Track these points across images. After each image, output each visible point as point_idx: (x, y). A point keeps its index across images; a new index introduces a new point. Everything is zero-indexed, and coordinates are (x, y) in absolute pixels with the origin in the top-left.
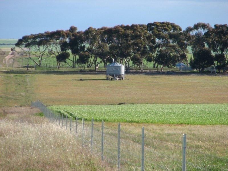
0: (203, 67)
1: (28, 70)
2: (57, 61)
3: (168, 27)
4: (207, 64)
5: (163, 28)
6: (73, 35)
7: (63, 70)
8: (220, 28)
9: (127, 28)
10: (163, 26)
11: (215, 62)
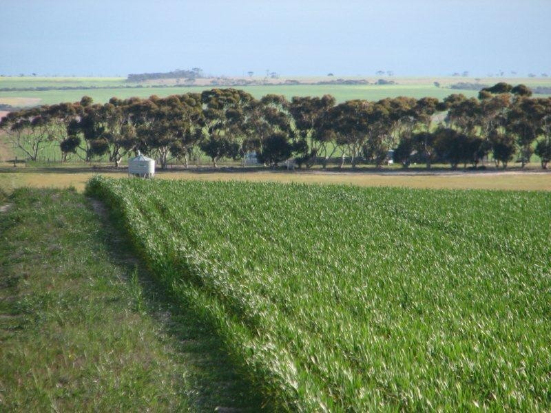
0: (277, 161)
1: (15, 166)
2: (62, 150)
3: (234, 97)
4: (281, 156)
5: (225, 98)
6: (86, 111)
7: (68, 167)
8: (299, 103)
9: (162, 102)
10: (226, 95)
11: (292, 153)
